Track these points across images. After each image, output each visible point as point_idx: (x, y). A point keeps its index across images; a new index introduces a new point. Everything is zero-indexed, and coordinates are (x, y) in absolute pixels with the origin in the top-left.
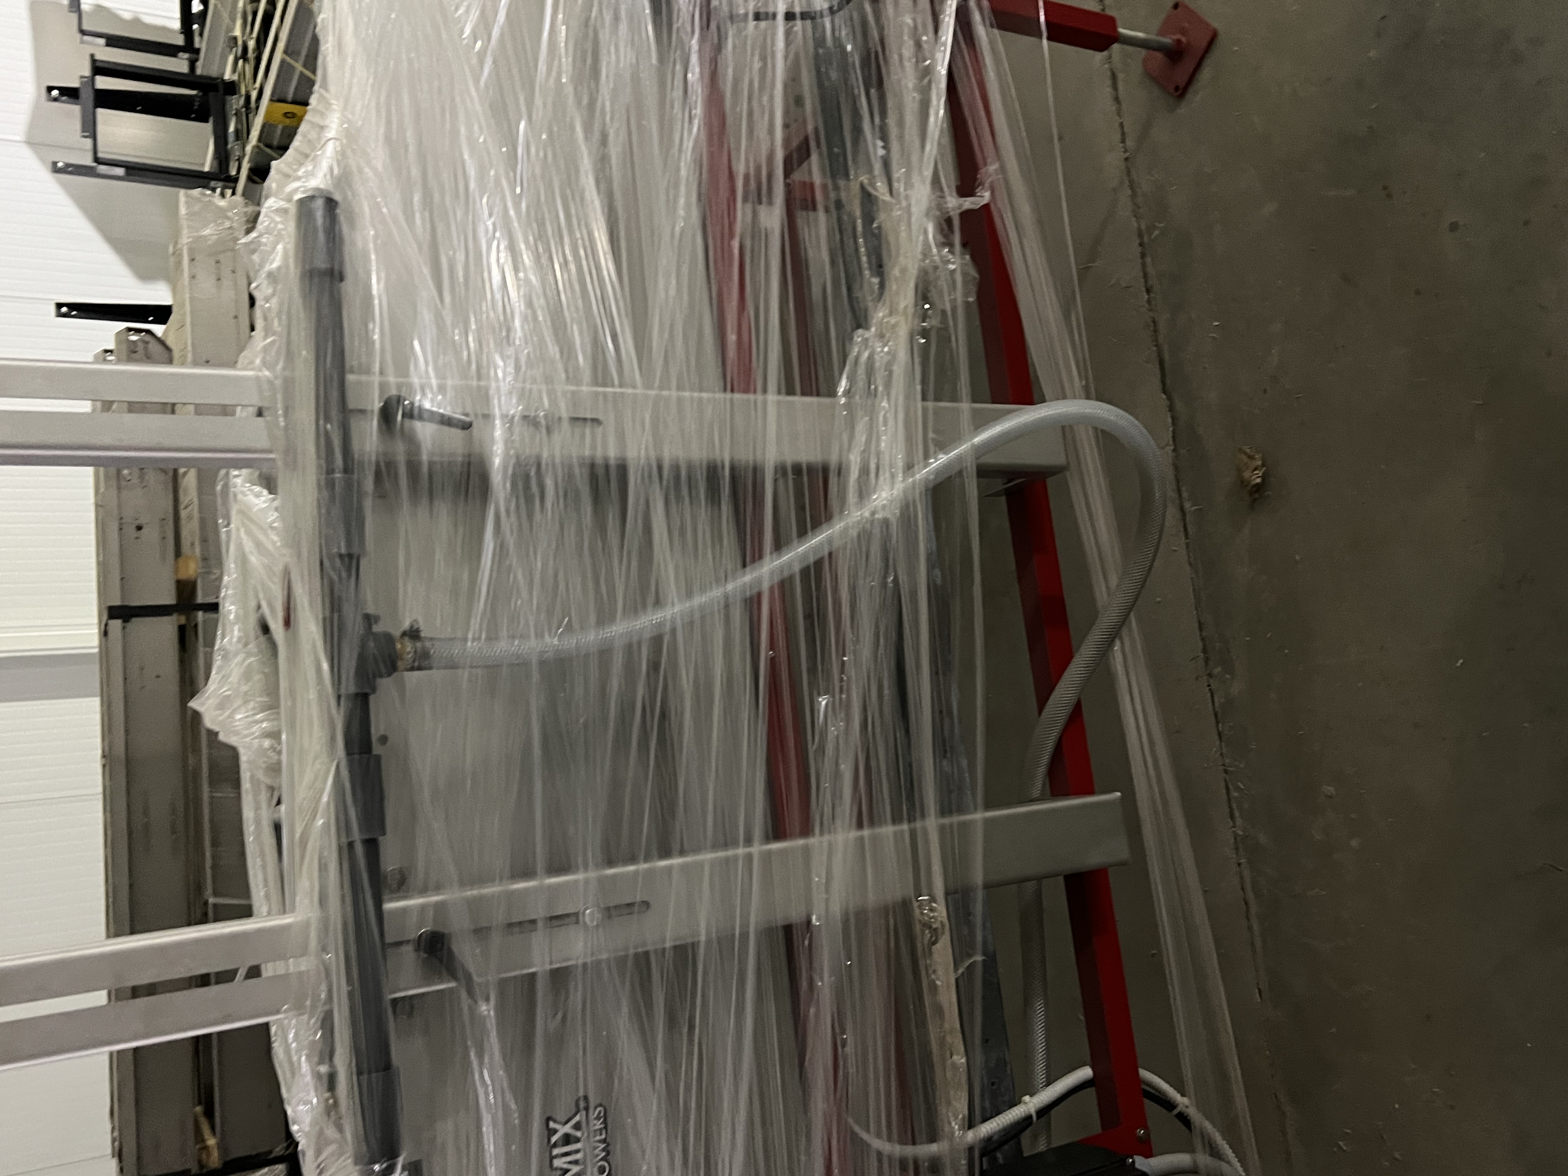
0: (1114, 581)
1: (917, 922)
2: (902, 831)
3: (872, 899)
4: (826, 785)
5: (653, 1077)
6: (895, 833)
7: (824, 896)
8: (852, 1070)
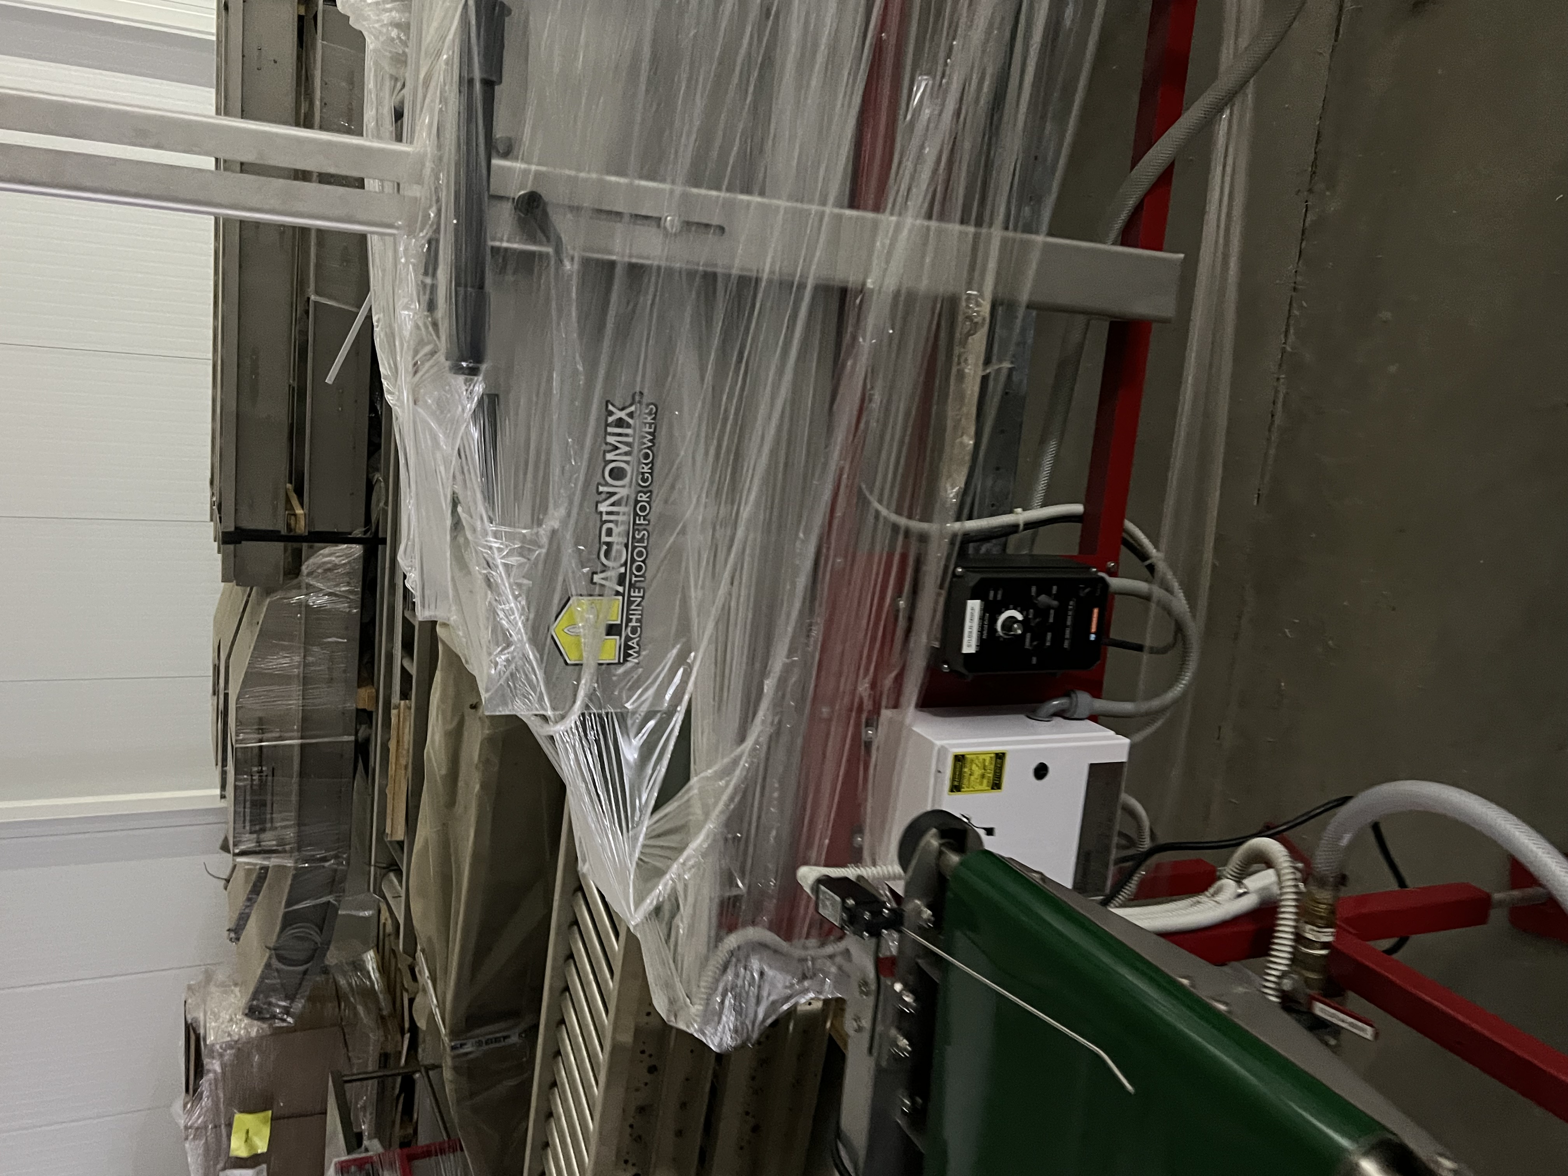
0: (1243, 42)
1: (961, 313)
2: (967, 234)
3: (924, 285)
4: (909, 165)
5: (702, 379)
6: (961, 232)
7: (883, 265)
8: (873, 424)
